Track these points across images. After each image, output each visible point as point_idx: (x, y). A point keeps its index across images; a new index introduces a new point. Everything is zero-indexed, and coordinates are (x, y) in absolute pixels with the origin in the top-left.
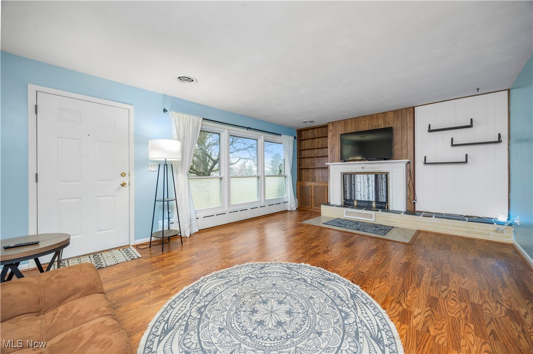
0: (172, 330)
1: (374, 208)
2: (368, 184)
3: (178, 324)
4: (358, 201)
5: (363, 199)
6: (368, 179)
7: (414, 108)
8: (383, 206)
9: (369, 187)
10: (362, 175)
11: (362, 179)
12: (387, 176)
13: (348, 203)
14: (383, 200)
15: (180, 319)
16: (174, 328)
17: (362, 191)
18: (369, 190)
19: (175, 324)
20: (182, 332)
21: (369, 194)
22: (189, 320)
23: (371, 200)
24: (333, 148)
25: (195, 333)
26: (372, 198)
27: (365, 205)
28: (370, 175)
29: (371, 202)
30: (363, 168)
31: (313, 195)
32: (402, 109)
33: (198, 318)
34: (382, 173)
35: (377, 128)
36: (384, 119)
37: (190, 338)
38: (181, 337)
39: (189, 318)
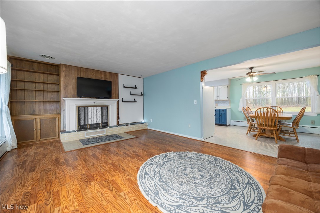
0: (222, 211)
1: (101, 127)
2: (97, 113)
3: (216, 209)
4: (90, 125)
5: (93, 123)
6: (97, 110)
7: (118, 74)
8: (105, 125)
9: (97, 114)
10: (92, 108)
11: (92, 110)
12: (108, 107)
13: (82, 127)
14: (105, 121)
15: (212, 209)
16: (221, 210)
17: (92, 118)
18: (97, 117)
19: (217, 210)
20: (222, 204)
21: (97, 119)
22: (211, 203)
23: (98, 122)
24: (66, 86)
25: (219, 198)
26: (99, 121)
27: (95, 126)
28: (98, 107)
29: (99, 124)
30: (94, 103)
31: (38, 127)
32: (113, 73)
33: (208, 199)
34: (105, 106)
35: (101, 79)
36: (104, 75)
37: (223, 199)
38: (225, 204)
39: (209, 204)
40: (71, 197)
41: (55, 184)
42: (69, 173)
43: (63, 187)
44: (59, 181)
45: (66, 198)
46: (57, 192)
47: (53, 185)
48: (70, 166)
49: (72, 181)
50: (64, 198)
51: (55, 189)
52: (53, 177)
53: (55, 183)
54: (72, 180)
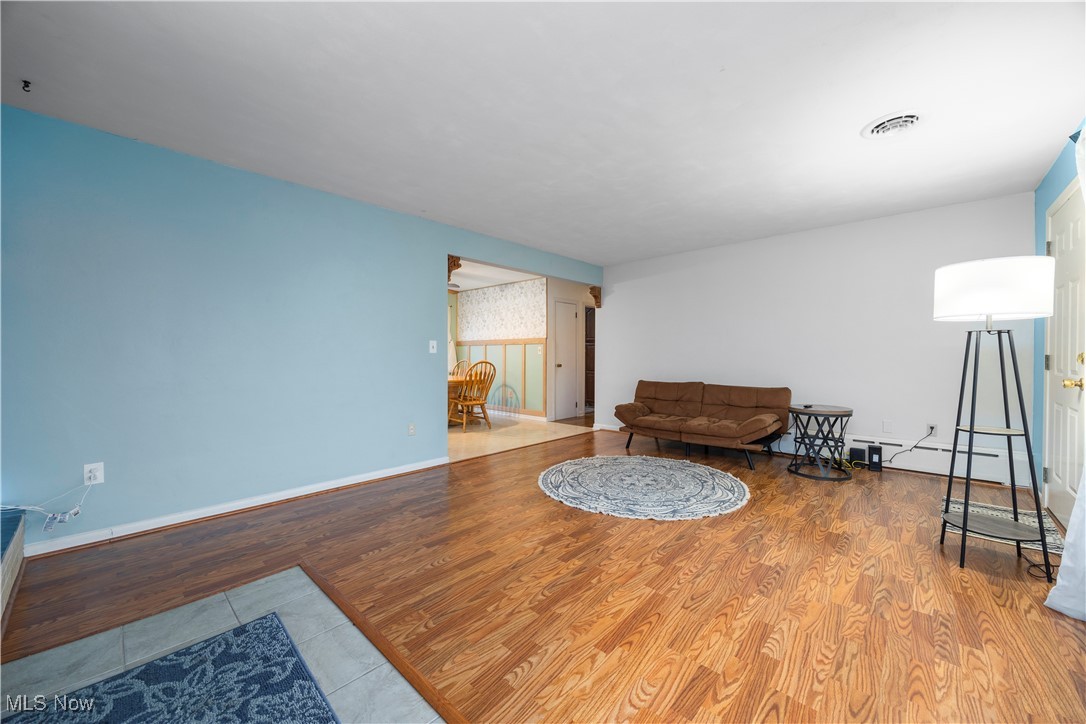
40: (834, 571)
41: (857, 624)
42: (793, 631)
43: (839, 602)
44: (839, 625)
45: (844, 576)
46: (857, 599)
47: (862, 626)
48: (766, 658)
49: (807, 598)
50: (849, 579)
51: (861, 612)
52: (854, 656)
53: (854, 627)
54: (804, 600)
